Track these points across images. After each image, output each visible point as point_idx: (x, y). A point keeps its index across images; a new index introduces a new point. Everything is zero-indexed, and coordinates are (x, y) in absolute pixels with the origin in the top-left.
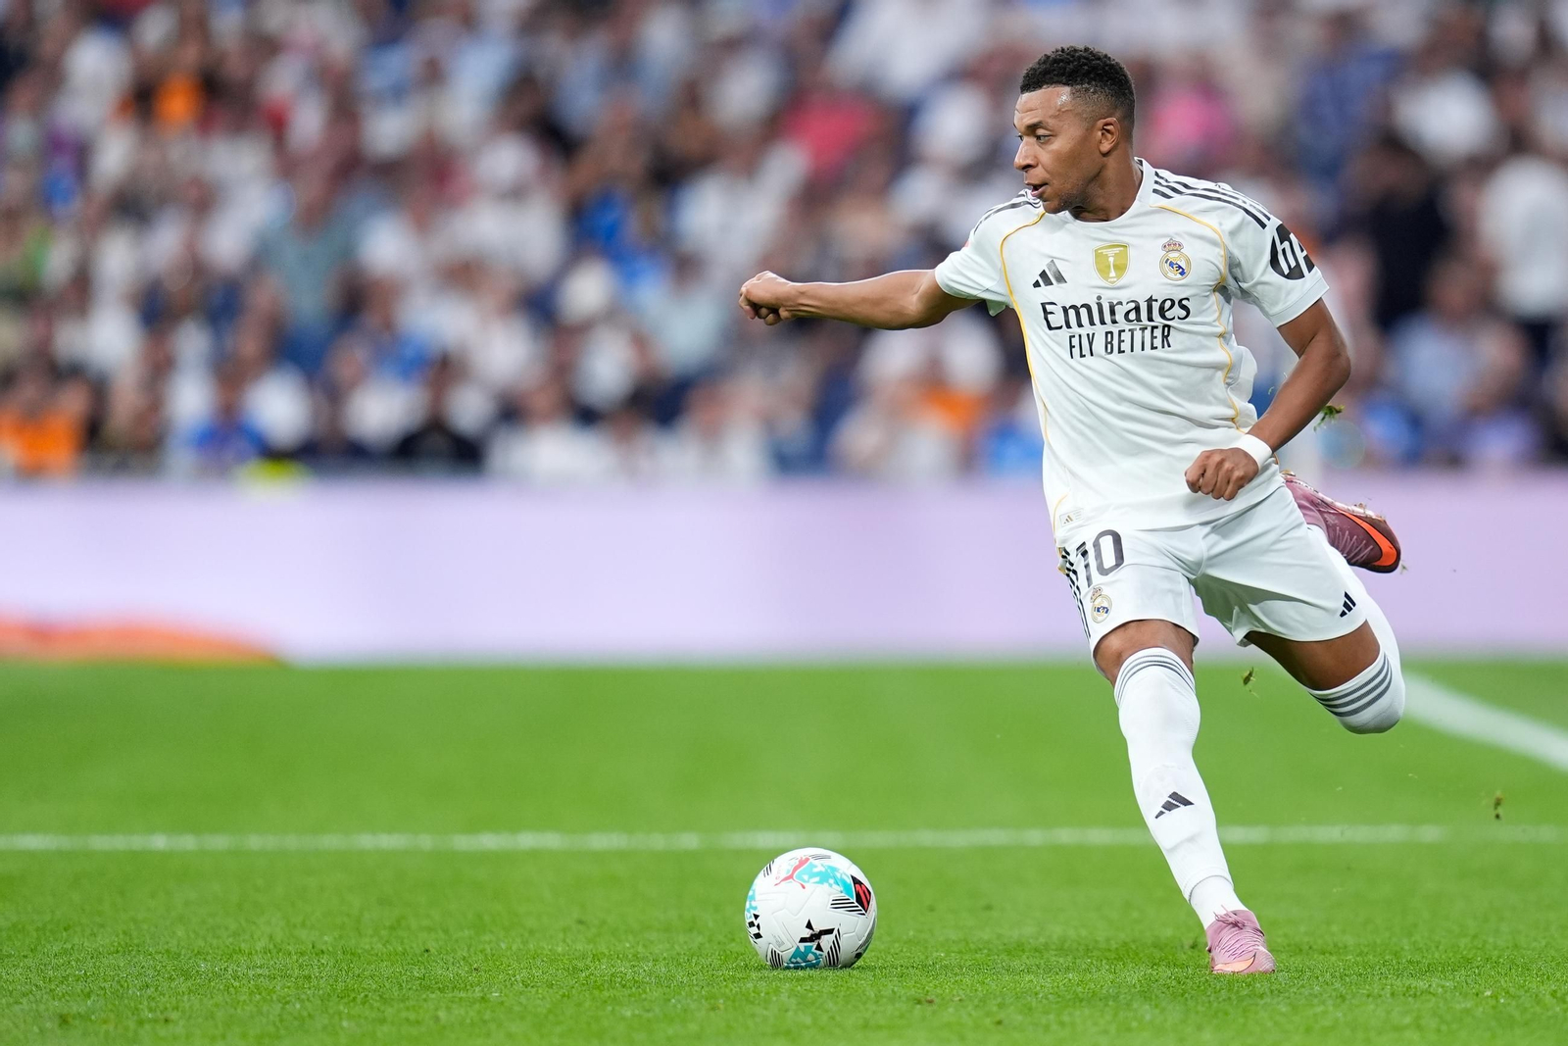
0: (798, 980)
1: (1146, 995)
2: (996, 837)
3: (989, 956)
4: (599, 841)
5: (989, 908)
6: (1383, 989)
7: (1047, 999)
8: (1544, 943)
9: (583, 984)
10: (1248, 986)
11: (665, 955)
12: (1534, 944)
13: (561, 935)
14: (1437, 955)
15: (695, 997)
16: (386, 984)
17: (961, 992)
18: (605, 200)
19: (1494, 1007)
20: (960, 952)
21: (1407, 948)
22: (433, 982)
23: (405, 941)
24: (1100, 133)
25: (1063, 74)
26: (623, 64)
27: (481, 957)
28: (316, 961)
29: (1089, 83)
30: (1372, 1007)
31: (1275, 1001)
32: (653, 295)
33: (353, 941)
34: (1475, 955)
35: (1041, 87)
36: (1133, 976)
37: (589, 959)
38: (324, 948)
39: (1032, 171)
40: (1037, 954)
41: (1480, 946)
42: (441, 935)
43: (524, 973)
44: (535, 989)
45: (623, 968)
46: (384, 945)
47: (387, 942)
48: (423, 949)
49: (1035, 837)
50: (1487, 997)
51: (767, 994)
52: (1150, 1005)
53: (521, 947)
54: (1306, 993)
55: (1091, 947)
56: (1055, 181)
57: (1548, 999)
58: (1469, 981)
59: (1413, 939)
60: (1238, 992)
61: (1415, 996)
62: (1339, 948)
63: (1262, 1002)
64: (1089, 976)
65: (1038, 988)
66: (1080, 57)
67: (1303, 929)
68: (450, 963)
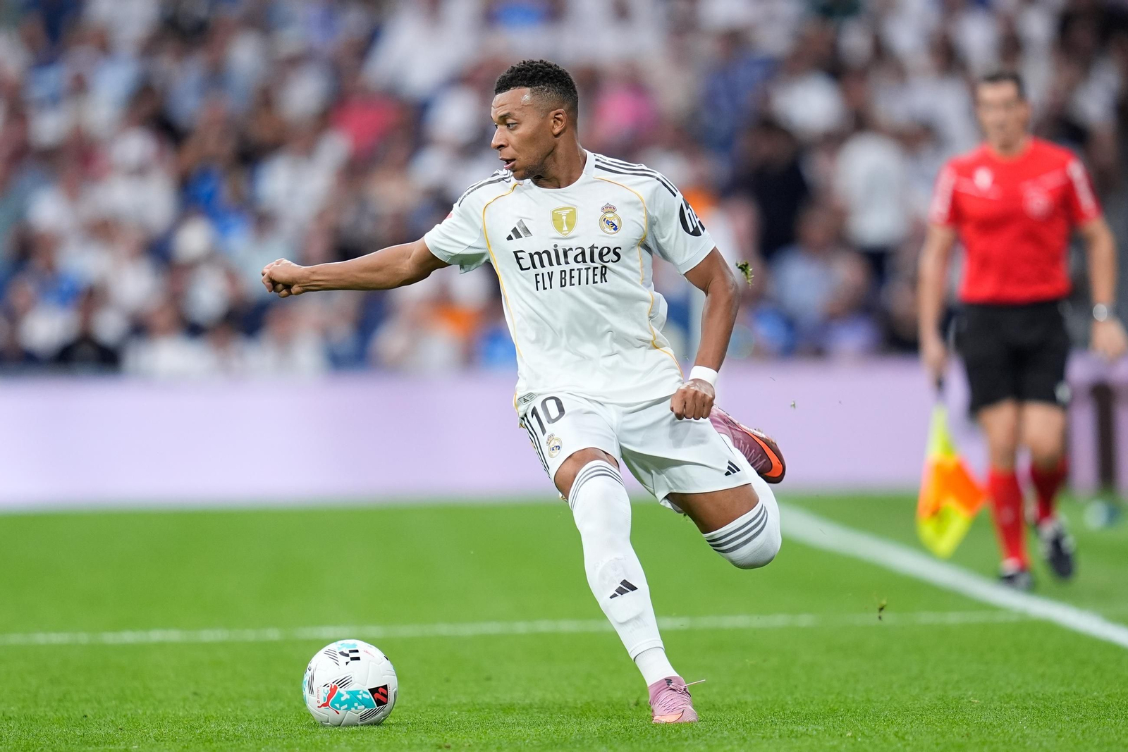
0: (352, 733)
1: (603, 739)
2: (492, 628)
3: (490, 713)
4: (208, 636)
5: (489, 679)
6: (773, 733)
7: (532, 744)
8: (888, 698)
9: (198, 739)
10: (677, 731)
11: (257, 716)
12: (882, 699)
13: (182, 704)
14: (812, 708)
15: (279, 746)
16: (57, 741)
17: (470, 740)
18: (205, 174)
19: (853, 745)
20: (469, 711)
21: (790, 702)
22: (91, 739)
23: (70, 709)
24: (552, 121)
25: (525, 79)
26: (217, 77)
27: (124, 720)
28: (6, 726)
29: (544, 85)
30: (766, 745)
31: (696, 743)
32: (240, 243)
33: (32, 710)
34: (840, 706)
35: (509, 89)
36: (593, 727)
37: (202, 720)
38: (11, 715)
39: (505, 150)
40: (524, 711)
41: (843, 700)
42: (96, 705)
43: (156, 731)
44: (163, 742)
45: (226, 726)
46: (55, 713)
47: (57, 710)
48: (82, 715)
49: (521, 627)
50: (848, 737)
51: (331, 743)
52: (606, 746)
53: (153, 712)
54: (719, 736)
55: (563, 706)
56: (521, 157)
57: (892, 738)
58: (836, 726)
59: (794, 696)
60: (669, 736)
61: (796, 737)
62: (742, 703)
63: (686, 743)
64: (562, 727)
65: (525, 736)
66: (536, 67)
67: (715, 690)
68: (102, 725)
